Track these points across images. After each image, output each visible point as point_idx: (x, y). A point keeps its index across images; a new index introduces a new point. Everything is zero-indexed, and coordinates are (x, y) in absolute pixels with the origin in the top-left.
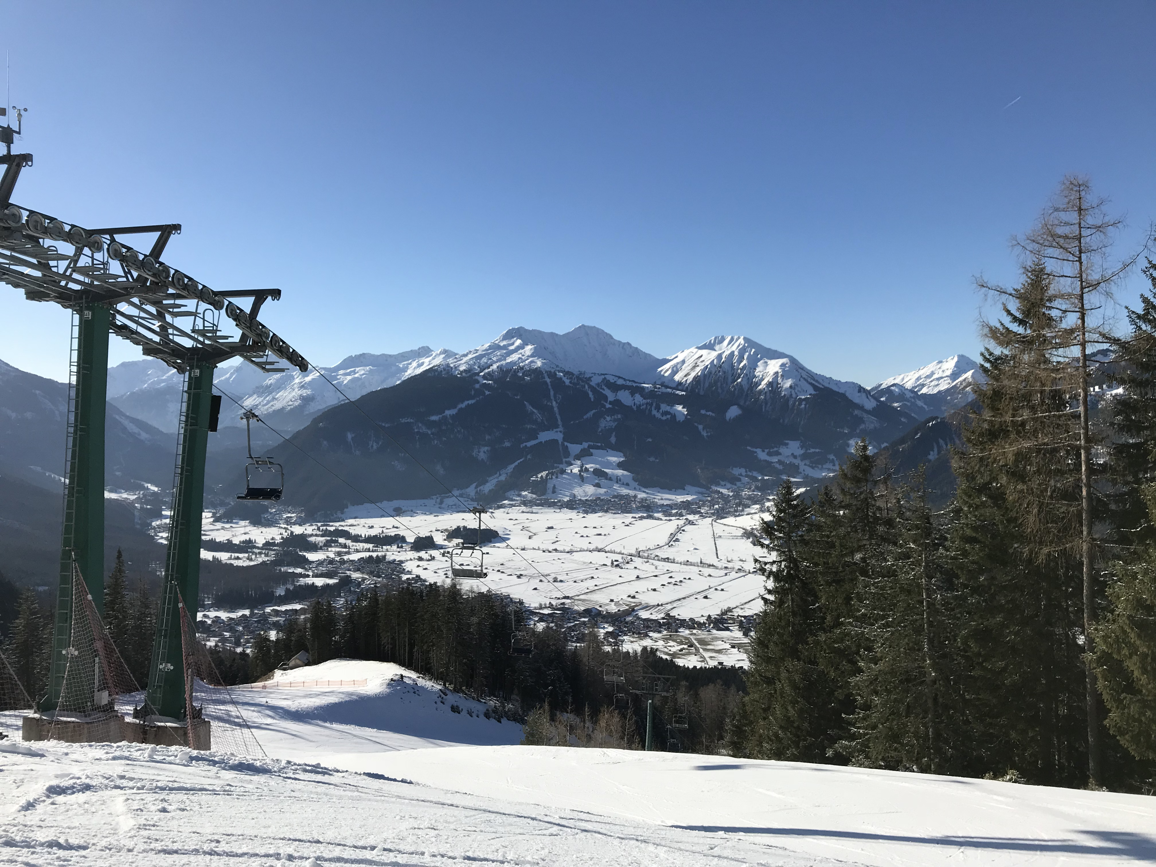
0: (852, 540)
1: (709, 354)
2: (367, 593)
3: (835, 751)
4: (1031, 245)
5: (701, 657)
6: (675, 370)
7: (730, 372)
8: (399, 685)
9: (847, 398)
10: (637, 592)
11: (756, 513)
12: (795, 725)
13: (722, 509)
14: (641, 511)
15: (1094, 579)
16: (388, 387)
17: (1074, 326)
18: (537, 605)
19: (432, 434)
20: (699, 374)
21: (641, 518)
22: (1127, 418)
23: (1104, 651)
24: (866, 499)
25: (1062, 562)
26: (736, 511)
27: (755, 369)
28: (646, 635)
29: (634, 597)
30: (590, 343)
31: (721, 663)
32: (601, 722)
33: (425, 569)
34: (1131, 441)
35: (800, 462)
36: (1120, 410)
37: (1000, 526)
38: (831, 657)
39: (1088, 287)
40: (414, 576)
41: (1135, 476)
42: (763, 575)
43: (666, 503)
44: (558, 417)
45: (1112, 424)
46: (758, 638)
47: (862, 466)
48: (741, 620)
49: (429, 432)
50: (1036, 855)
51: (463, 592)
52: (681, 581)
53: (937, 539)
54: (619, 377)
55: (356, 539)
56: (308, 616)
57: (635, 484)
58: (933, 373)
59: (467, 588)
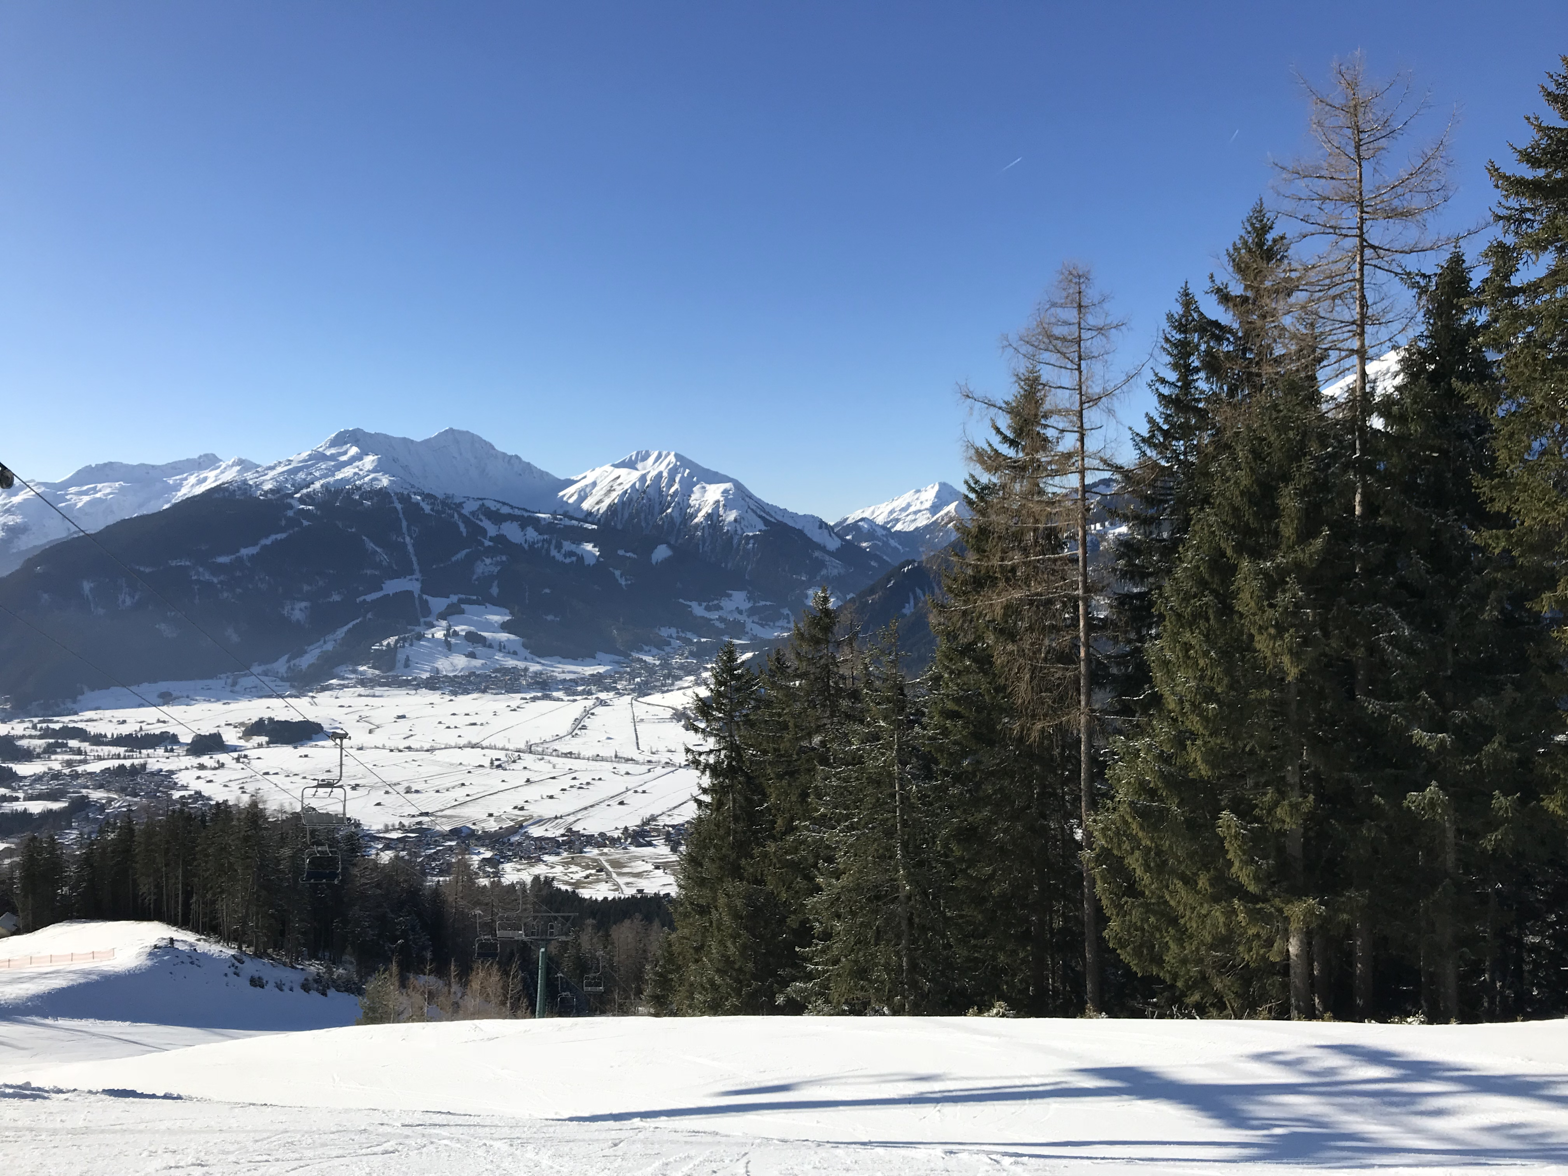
0: (810, 718)
1: (629, 474)
2: (115, 820)
3: (787, 997)
4: (1024, 347)
5: (614, 885)
6: (583, 498)
7: (657, 499)
8: (167, 954)
9: (805, 535)
10: (527, 802)
11: (689, 687)
12: (737, 966)
13: (646, 683)
14: (534, 690)
15: (1093, 760)
16: (150, 512)
17: (1072, 450)
18: (381, 827)
19: (221, 582)
20: (616, 501)
21: (534, 699)
22: (1130, 563)
23: (1103, 846)
24: (827, 665)
25: (1057, 740)
26: (663, 685)
27: (690, 496)
28: (539, 860)
29: (522, 809)
30: (461, 454)
31: (640, 891)
32: (473, 984)
33: (208, 782)
34: (1135, 590)
35: (747, 619)
36: (1123, 552)
37: (986, 697)
38: (781, 874)
39: (1088, 402)
40: (192, 793)
41: (1139, 632)
42: (697, 769)
43: (569, 677)
44: (414, 559)
45: (1114, 570)
46: (689, 854)
47: (821, 622)
48: (668, 831)
49: (215, 580)
50: (1024, 1104)
51: (268, 812)
52: (588, 783)
53: (912, 714)
54: (504, 504)
55: (98, 740)
56: (17, 859)
57: (526, 653)
58: (909, 505)
59: (273, 808)
